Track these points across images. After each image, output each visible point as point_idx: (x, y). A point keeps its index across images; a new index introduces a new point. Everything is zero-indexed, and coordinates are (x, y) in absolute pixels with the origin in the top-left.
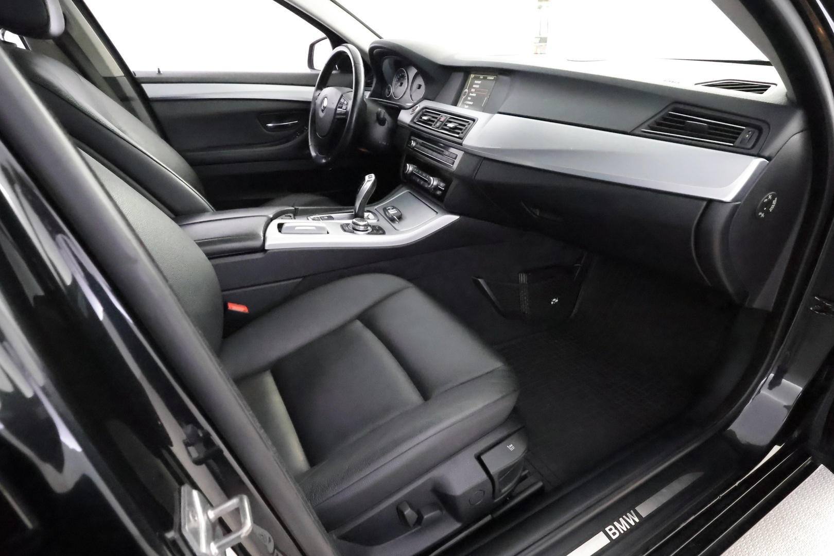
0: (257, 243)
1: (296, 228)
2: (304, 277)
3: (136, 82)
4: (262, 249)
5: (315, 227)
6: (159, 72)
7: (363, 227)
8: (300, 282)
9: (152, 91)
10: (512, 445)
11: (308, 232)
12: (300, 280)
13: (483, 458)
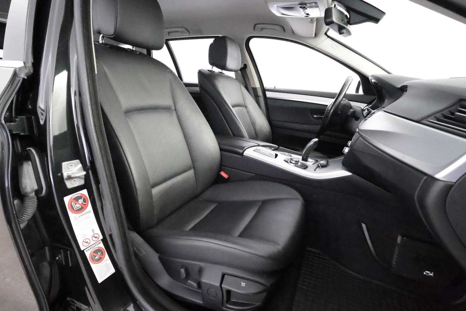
0: (241, 151)
1: (261, 151)
2: (256, 174)
3: (264, 91)
4: (242, 154)
5: (270, 153)
6: (275, 87)
7: (295, 162)
8: (254, 176)
9: (269, 94)
10: (245, 284)
11: (264, 154)
12: (254, 175)
13: (226, 276)
